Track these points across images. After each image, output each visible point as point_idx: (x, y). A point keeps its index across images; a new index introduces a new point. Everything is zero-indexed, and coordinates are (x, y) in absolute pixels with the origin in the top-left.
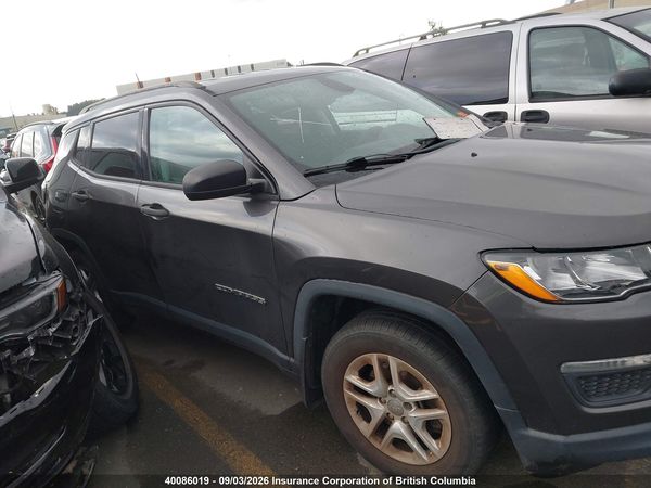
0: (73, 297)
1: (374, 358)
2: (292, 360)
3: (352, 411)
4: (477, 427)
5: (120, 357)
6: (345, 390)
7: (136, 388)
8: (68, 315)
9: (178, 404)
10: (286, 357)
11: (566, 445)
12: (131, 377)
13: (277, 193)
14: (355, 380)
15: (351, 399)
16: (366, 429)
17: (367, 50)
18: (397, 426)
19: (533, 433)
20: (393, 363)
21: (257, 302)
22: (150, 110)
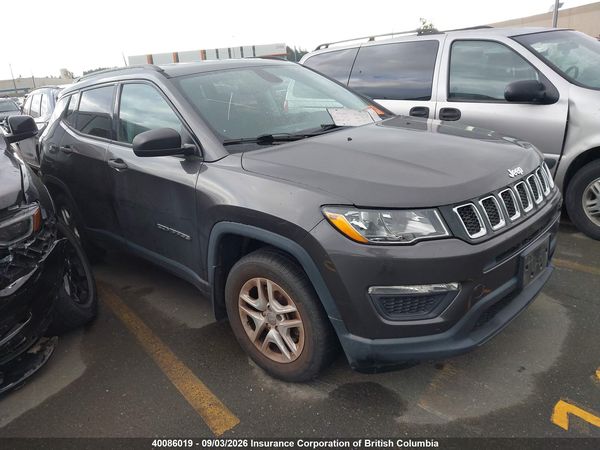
0: (47, 223)
1: (258, 281)
2: (207, 283)
3: (244, 322)
4: (319, 333)
5: (85, 278)
6: (240, 306)
7: (95, 302)
8: (41, 236)
9: (127, 317)
10: (203, 281)
11: (372, 346)
12: (92, 293)
13: (203, 155)
14: (245, 297)
15: (243, 312)
16: (252, 335)
17: (327, 46)
18: (272, 333)
19: (352, 337)
20: (270, 285)
21: (184, 238)
22: (122, 85)
